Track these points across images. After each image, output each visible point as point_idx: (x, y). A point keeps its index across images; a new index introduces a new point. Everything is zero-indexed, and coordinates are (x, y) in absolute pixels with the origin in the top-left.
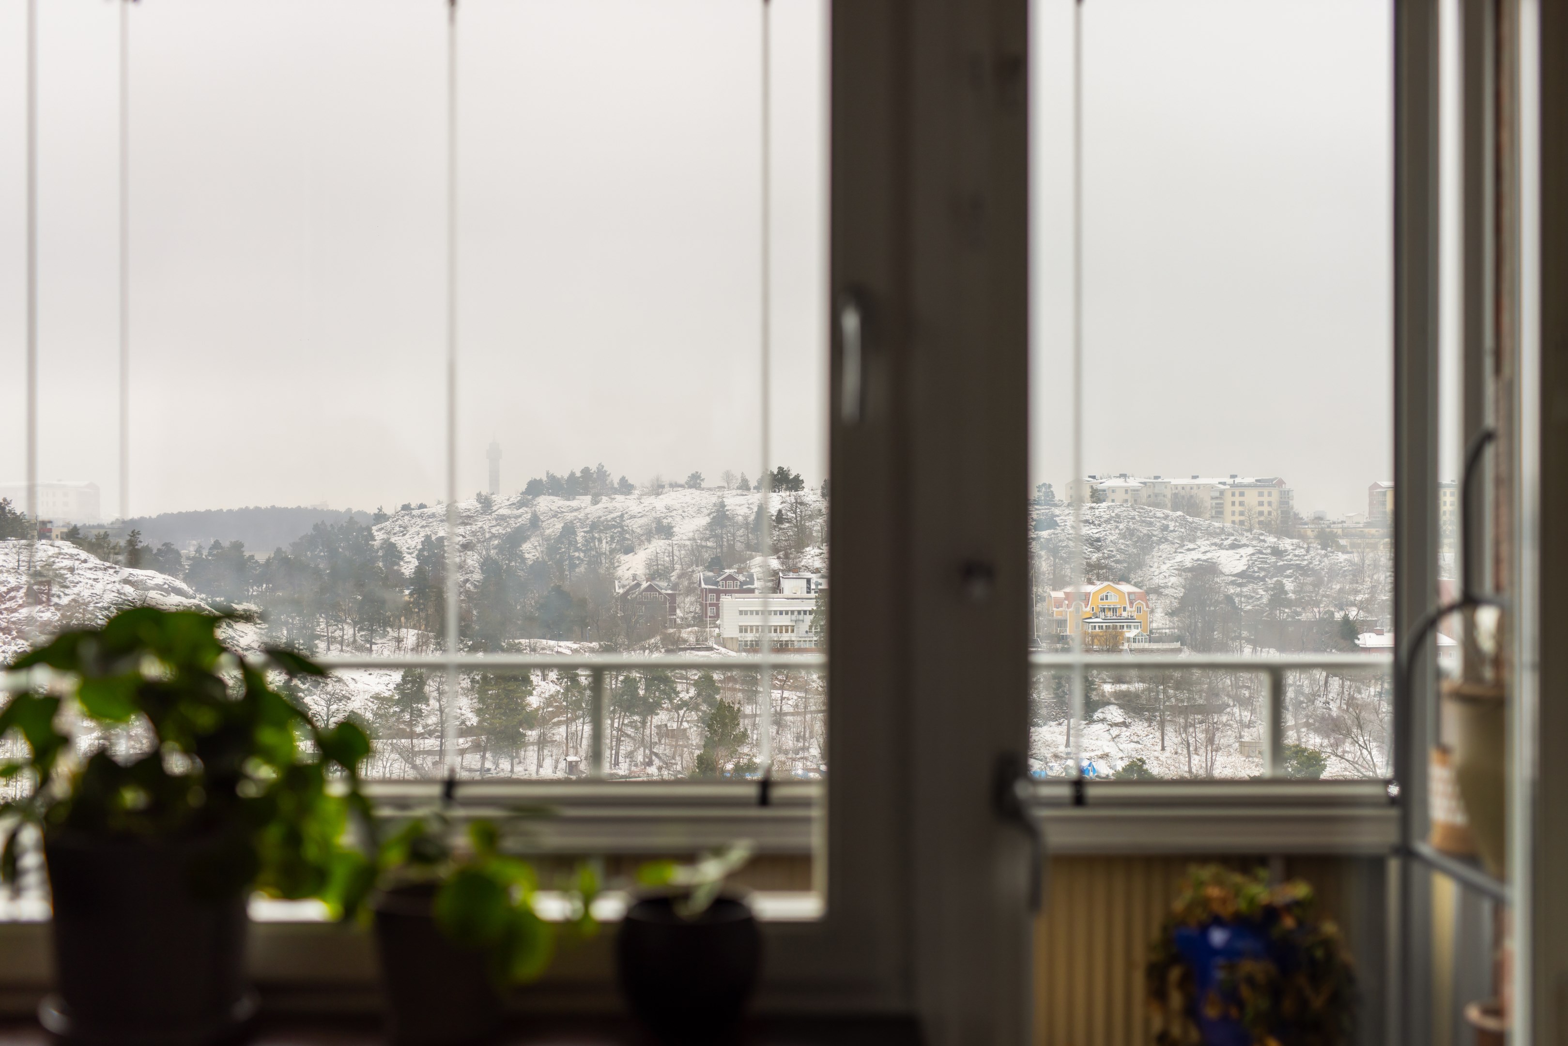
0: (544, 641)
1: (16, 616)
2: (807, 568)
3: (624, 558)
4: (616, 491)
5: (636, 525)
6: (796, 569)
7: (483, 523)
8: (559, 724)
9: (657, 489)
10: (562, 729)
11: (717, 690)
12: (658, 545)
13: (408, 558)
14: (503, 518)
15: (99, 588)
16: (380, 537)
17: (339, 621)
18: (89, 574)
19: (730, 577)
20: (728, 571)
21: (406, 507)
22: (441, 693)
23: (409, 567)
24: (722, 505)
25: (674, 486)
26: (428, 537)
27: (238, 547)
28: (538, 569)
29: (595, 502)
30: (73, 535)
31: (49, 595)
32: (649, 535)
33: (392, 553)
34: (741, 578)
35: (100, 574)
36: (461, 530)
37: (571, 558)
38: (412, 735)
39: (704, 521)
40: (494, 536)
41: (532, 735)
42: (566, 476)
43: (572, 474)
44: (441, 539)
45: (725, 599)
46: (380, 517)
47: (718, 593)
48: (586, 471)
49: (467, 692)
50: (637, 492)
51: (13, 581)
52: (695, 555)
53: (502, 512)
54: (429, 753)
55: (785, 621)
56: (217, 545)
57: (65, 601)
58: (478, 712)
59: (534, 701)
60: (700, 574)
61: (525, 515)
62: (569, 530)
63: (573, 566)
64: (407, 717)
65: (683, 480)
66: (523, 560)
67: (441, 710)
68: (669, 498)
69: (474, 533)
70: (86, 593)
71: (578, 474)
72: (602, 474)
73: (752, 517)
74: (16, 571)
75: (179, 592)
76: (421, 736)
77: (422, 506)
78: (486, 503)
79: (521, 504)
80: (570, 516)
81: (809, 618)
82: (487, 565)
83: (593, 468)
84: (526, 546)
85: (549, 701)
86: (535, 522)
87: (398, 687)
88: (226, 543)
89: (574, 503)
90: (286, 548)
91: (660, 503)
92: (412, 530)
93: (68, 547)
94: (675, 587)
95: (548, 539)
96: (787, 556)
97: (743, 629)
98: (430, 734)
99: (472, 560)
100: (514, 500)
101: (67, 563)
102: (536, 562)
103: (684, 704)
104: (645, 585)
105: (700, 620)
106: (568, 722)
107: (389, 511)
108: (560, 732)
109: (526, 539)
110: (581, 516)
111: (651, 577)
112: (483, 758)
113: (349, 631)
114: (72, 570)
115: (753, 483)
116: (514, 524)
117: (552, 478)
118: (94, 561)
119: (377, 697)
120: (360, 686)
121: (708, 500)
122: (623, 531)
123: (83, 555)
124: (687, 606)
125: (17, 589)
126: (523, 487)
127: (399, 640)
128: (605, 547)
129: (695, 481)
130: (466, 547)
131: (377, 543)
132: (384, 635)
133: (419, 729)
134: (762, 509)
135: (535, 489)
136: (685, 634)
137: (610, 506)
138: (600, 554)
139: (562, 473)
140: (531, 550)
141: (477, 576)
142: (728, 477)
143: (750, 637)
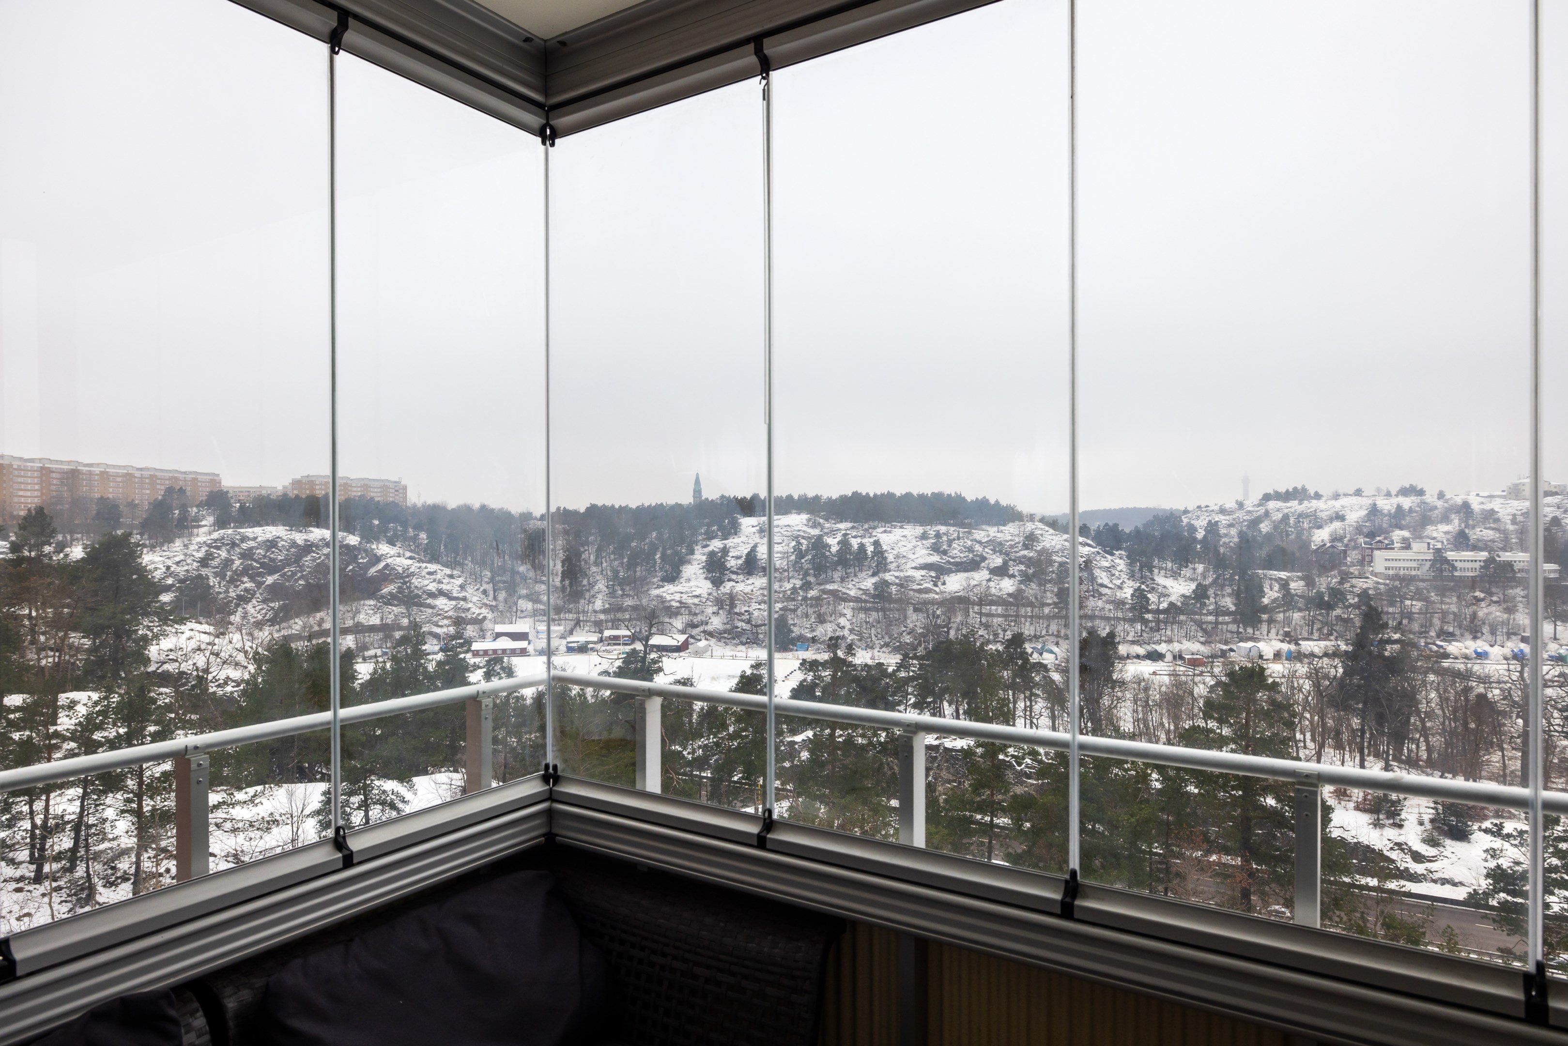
0: (1271, 572)
1: (1018, 555)
2: (1428, 537)
3: (1316, 531)
4: (1312, 498)
5: (1324, 515)
6: (1420, 537)
7: (1240, 514)
8: (1280, 612)
9: (1336, 496)
10: (1281, 615)
11: (1371, 599)
12: (1337, 525)
13: (1200, 530)
14: (1249, 512)
15: (1053, 543)
16: (1185, 521)
17: (1164, 559)
18: (1049, 537)
19: (1380, 541)
20: (1378, 538)
21: (1199, 507)
22: (1216, 595)
23: (1200, 534)
24: (1375, 505)
25: (1345, 495)
26: (1210, 521)
27: (1116, 525)
28: (1269, 536)
29: (1300, 504)
30: (1042, 520)
31: (1032, 546)
32: (1331, 520)
33: (1192, 529)
34: (1386, 542)
35: (1054, 537)
36: (1227, 518)
37: (1287, 531)
38: (1201, 614)
39: (1363, 513)
40: (1244, 520)
41: (1265, 617)
42: (1284, 491)
43: (1287, 491)
44: (1217, 522)
45: (1377, 553)
46: (1186, 512)
47: (1372, 549)
48: (1295, 489)
49: (1229, 595)
50: (1324, 499)
51: (1017, 540)
52: (1359, 530)
53: (1249, 509)
54: (1210, 623)
55: (1414, 564)
56: (1107, 524)
57: (1039, 548)
58: (1235, 605)
59: (1266, 601)
60: (1361, 540)
61: (1262, 511)
62: (1286, 517)
63: (1288, 535)
64: (1198, 605)
65: (1351, 492)
66: (1261, 532)
67: (1216, 603)
68: (1343, 501)
69: (1234, 519)
70: (1048, 546)
71: (1291, 490)
72: (1304, 490)
73: (1393, 511)
74: (1018, 535)
75: (1089, 545)
76: (1206, 615)
77: (1207, 506)
78: (1241, 505)
79: (1259, 505)
80: (1286, 511)
81: (1428, 564)
82: (1241, 534)
83: (1299, 487)
84: (1262, 526)
85: (1274, 601)
86: (1267, 514)
87: (1194, 591)
88: (1111, 524)
89: (1288, 505)
90: (1140, 526)
91: (1337, 504)
92: (1202, 518)
93: (1040, 525)
94: (1346, 546)
95: (1274, 522)
96: (1415, 530)
97: (1387, 568)
98: (1211, 614)
99: (1233, 532)
100: (1256, 502)
101: (1040, 532)
102: (1267, 533)
103: (1351, 605)
104: (1328, 545)
105: (1362, 563)
106: (1284, 612)
107: (1190, 509)
108: (1280, 617)
109: (1261, 522)
110: (1292, 510)
111: (1333, 540)
112: (1238, 627)
113: (1169, 565)
114: (1042, 535)
115: (1394, 493)
116: (1255, 515)
117: (1276, 492)
118: (1051, 531)
119: (1183, 596)
120: (1175, 590)
121: (1366, 502)
122: (1316, 518)
123: (1047, 528)
124: (1353, 556)
125: (1019, 543)
126: (1261, 497)
127: (1194, 569)
128: (1306, 525)
129: (1358, 493)
130: (1231, 525)
131: (1184, 524)
132: (1186, 567)
133: (1205, 611)
134: (1399, 508)
135: (1267, 497)
136: (1352, 570)
137: (1309, 505)
138: (1303, 529)
139: (1282, 489)
140: (1265, 527)
141: (1236, 540)
142: (1378, 490)
143: (1391, 572)
